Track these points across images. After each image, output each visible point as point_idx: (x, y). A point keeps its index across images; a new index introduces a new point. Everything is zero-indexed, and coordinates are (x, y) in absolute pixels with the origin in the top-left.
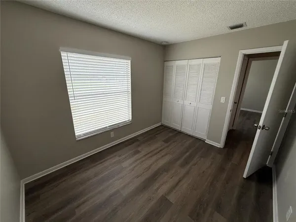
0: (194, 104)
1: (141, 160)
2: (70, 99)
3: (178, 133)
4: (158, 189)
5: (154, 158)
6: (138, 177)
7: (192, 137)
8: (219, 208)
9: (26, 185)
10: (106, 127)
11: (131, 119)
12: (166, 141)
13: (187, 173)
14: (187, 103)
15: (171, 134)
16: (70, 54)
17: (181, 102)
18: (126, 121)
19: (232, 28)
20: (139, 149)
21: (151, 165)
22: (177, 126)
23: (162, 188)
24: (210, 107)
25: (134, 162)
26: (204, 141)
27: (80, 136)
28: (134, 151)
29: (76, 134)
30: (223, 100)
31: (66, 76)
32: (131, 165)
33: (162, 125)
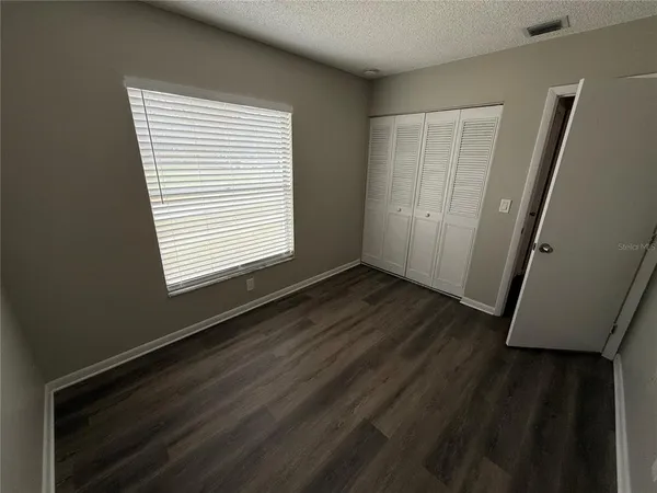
0: (436, 216)
1: (315, 342)
2: (152, 200)
3: (398, 283)
4: (354, 405)
5: (346, 337)
6: (308, 378)
7: (431, 291)
8: (492, 448)
9: (56, 394)
10: (237, 267)
11: (292, 249)
12: (372, 300)
13: (421, 371)
14: (420, 213)
15: (382, 286)
16: (149, 95)
17: (406, 212)
18: (281, 255)
19: (535, 31)
20: (311, 317)
21: (339, 352)
22: (396, 267)
23: (362, 403)
24: (474, 223)
25: (299, 347)
26: (457, 301)
27: (176, 286)
28: (299, 320)
29: (168, 283)
30: (504, 206)
31: (141, 147)
32: (291, 352)
33: (361, 266)
